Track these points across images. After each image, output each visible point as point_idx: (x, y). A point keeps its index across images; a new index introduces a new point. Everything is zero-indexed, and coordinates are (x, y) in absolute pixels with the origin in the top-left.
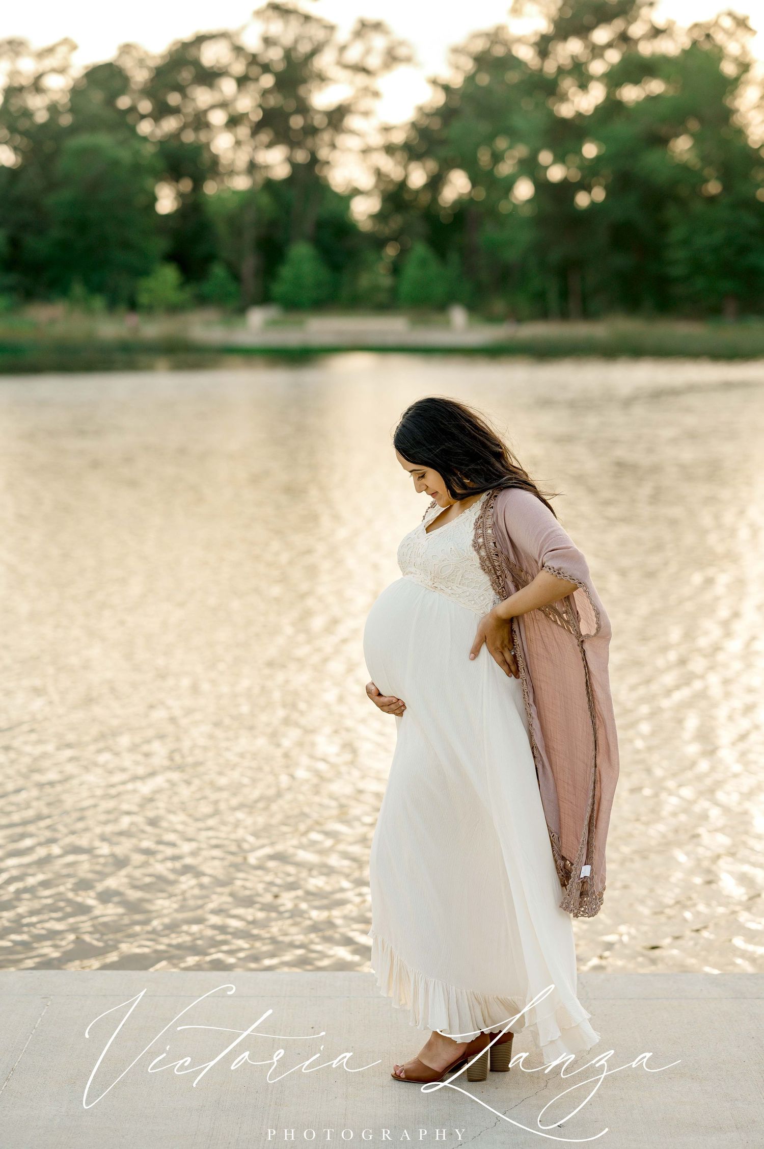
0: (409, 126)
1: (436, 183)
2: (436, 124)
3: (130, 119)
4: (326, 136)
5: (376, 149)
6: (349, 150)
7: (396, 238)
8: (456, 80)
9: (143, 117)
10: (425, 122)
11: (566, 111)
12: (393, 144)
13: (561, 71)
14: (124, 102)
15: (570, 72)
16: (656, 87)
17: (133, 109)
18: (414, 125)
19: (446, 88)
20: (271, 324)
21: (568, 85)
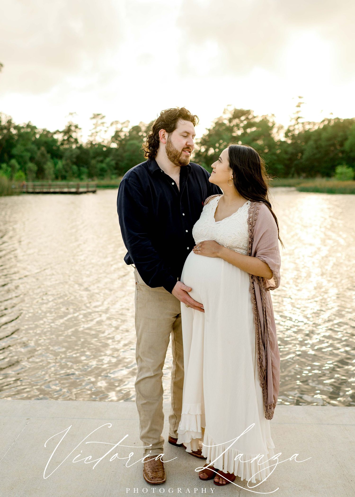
0: (201, 138)
1: (207, 150)
2: (207, 138)
3: (141, 137)
8: (211, 128)
9: (144, 137)
10: (204, 137)
11: (234, 134)
13: (234, 126)
14: (140, 134)
15: (236, 126)
16: (254, 129)
17: (142, 135)
18: (202, 138)
19: (209, 130)
21: (235, 129)
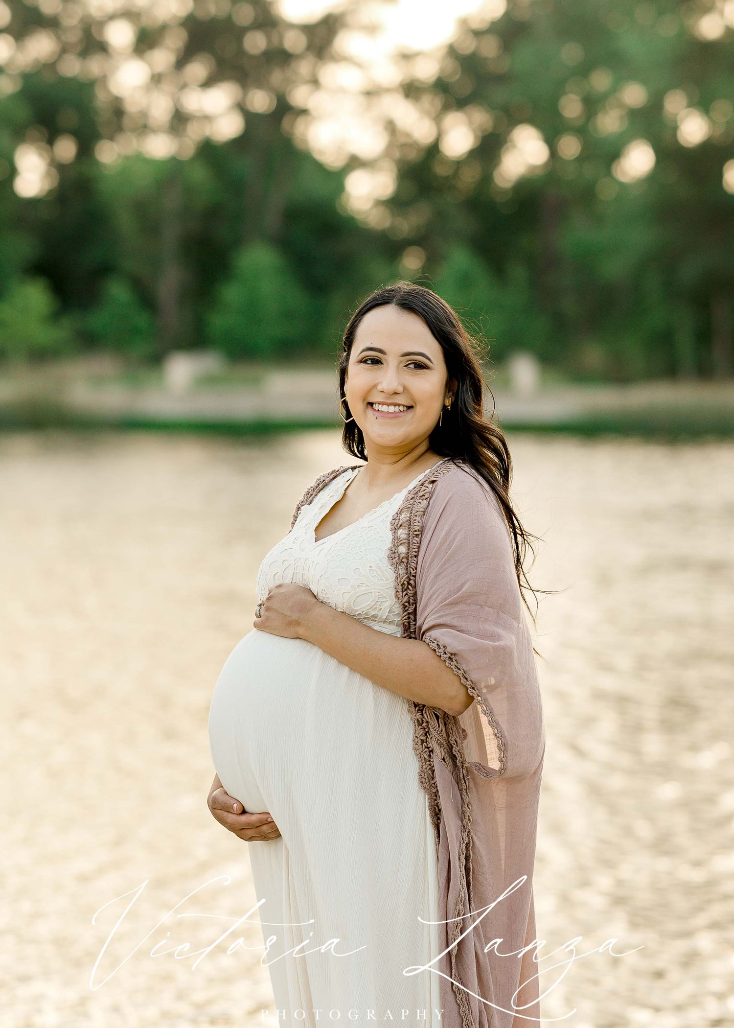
0: (444, 52)
1: (490, 147)
4: (304, 68)
5: (388, 90)
6: (342, 91)
7: (420, 240)
12: (418, 81)
20: (207, 381)
